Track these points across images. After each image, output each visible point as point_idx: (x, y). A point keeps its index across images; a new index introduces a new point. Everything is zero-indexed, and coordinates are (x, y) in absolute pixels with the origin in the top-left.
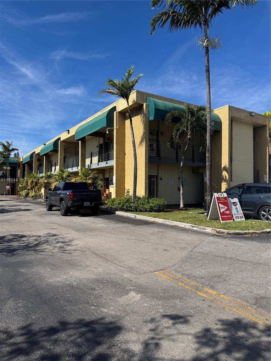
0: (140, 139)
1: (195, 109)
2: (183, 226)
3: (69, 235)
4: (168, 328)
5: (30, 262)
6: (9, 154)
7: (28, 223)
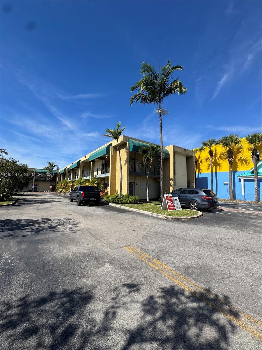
0: (124, 162)
1: (155, 146)
2: (147, 214)
3: (78, 219)
4: (124, 296)
5: (47, 240)
6: (53, 168)
7: (56, 211)
